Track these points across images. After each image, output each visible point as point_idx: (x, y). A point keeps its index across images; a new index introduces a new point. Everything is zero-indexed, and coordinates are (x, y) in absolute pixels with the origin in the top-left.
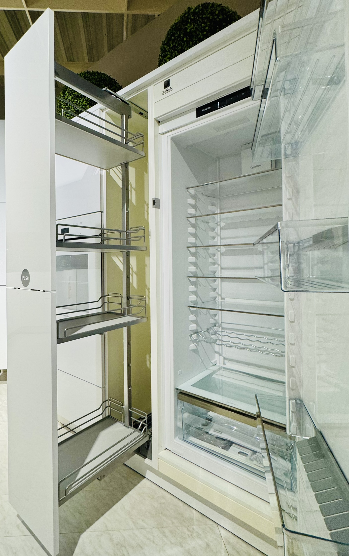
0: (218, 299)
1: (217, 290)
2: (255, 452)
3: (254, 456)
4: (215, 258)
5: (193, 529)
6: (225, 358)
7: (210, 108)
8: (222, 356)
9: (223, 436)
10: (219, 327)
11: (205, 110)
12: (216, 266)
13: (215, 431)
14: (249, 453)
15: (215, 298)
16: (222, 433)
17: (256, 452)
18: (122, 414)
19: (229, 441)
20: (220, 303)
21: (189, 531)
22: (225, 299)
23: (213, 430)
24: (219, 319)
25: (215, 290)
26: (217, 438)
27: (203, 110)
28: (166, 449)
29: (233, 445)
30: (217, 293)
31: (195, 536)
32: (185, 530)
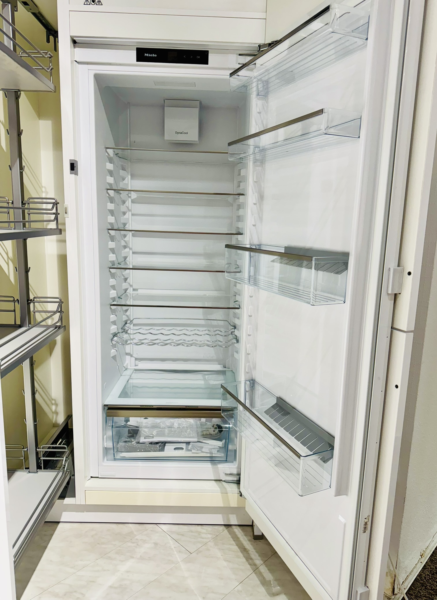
0: (130, 291)
1: (128, 280)
2: (188, 443)
3: (190, 446)
4: (125, 239)
5: (137, 539)
6: (136, 359)
7: (156, 55)
8: (134, 357)
9: (156, 439)
10: (131, 324)
11: (149, 55)
12: (127, 250)
13: (146, 438)
14: (184, 446)
15: (126, 290)
16: (154, 438)
17: (190, 442)
18: (24, 460)
19: (162, 442)
20: (131, 295)
21: (133, 543)
22: (138, 291)
23: (144, 438)
24: (130, 315)
25: (126, 279)
26: (151, 443)
27: (146, 54)
28: (91, 477)
29: (166, 444)
30: (129, 284)
31: (141, 544)
32: (130, 544)
